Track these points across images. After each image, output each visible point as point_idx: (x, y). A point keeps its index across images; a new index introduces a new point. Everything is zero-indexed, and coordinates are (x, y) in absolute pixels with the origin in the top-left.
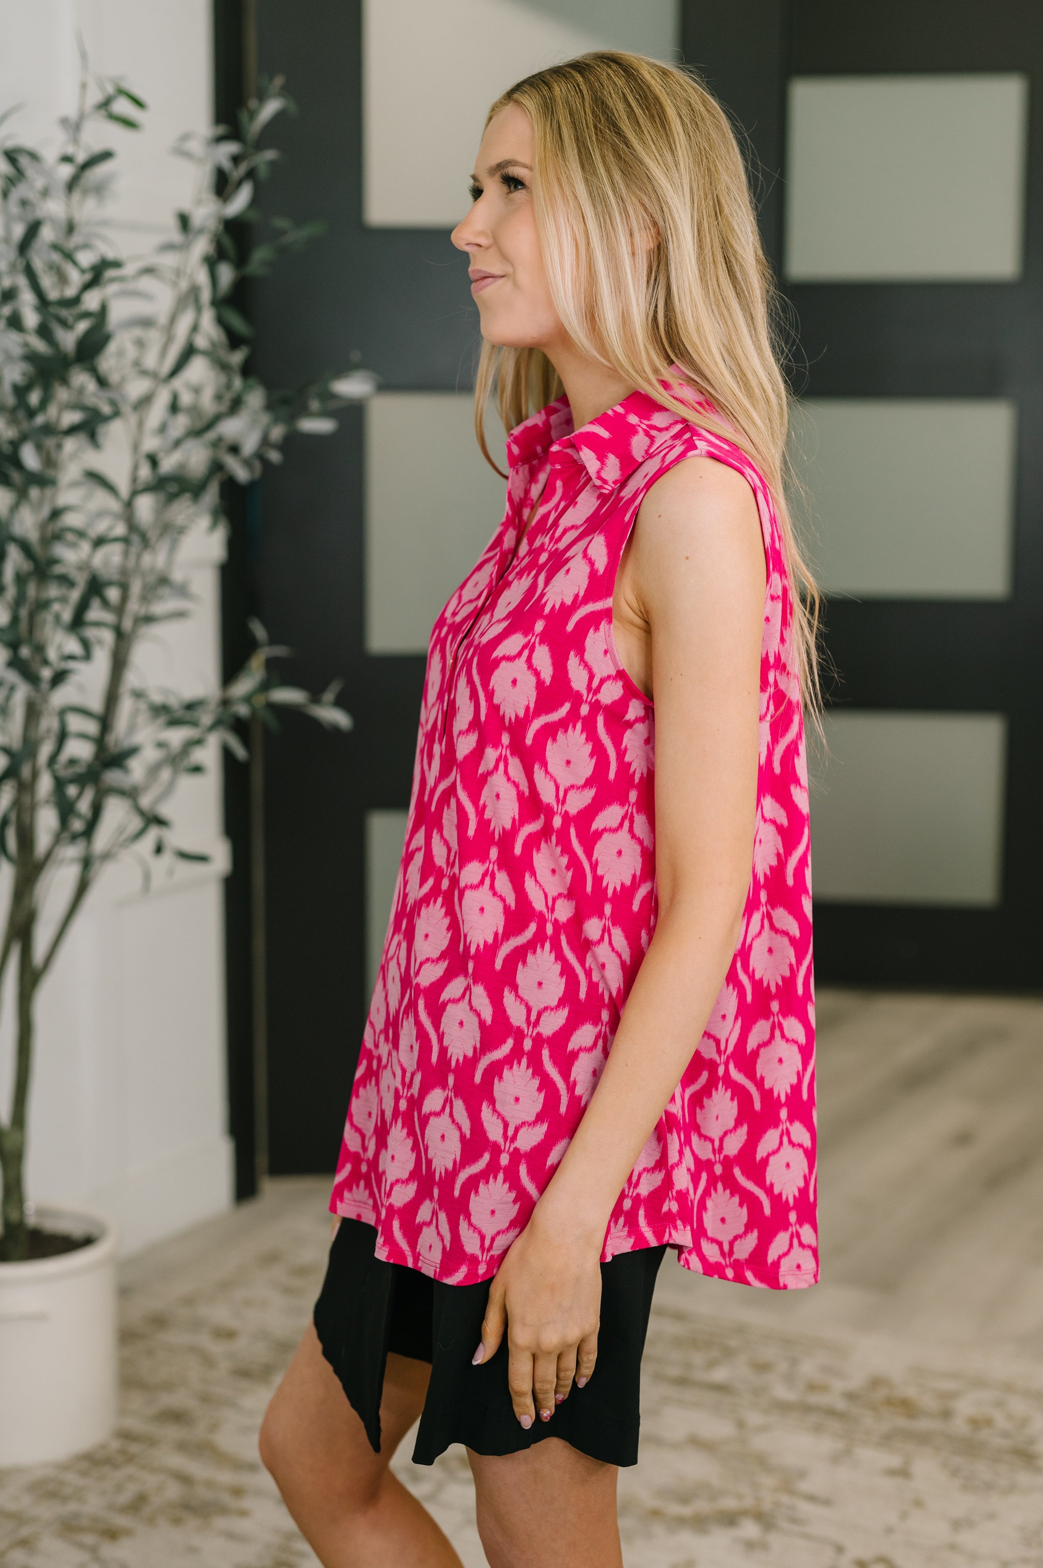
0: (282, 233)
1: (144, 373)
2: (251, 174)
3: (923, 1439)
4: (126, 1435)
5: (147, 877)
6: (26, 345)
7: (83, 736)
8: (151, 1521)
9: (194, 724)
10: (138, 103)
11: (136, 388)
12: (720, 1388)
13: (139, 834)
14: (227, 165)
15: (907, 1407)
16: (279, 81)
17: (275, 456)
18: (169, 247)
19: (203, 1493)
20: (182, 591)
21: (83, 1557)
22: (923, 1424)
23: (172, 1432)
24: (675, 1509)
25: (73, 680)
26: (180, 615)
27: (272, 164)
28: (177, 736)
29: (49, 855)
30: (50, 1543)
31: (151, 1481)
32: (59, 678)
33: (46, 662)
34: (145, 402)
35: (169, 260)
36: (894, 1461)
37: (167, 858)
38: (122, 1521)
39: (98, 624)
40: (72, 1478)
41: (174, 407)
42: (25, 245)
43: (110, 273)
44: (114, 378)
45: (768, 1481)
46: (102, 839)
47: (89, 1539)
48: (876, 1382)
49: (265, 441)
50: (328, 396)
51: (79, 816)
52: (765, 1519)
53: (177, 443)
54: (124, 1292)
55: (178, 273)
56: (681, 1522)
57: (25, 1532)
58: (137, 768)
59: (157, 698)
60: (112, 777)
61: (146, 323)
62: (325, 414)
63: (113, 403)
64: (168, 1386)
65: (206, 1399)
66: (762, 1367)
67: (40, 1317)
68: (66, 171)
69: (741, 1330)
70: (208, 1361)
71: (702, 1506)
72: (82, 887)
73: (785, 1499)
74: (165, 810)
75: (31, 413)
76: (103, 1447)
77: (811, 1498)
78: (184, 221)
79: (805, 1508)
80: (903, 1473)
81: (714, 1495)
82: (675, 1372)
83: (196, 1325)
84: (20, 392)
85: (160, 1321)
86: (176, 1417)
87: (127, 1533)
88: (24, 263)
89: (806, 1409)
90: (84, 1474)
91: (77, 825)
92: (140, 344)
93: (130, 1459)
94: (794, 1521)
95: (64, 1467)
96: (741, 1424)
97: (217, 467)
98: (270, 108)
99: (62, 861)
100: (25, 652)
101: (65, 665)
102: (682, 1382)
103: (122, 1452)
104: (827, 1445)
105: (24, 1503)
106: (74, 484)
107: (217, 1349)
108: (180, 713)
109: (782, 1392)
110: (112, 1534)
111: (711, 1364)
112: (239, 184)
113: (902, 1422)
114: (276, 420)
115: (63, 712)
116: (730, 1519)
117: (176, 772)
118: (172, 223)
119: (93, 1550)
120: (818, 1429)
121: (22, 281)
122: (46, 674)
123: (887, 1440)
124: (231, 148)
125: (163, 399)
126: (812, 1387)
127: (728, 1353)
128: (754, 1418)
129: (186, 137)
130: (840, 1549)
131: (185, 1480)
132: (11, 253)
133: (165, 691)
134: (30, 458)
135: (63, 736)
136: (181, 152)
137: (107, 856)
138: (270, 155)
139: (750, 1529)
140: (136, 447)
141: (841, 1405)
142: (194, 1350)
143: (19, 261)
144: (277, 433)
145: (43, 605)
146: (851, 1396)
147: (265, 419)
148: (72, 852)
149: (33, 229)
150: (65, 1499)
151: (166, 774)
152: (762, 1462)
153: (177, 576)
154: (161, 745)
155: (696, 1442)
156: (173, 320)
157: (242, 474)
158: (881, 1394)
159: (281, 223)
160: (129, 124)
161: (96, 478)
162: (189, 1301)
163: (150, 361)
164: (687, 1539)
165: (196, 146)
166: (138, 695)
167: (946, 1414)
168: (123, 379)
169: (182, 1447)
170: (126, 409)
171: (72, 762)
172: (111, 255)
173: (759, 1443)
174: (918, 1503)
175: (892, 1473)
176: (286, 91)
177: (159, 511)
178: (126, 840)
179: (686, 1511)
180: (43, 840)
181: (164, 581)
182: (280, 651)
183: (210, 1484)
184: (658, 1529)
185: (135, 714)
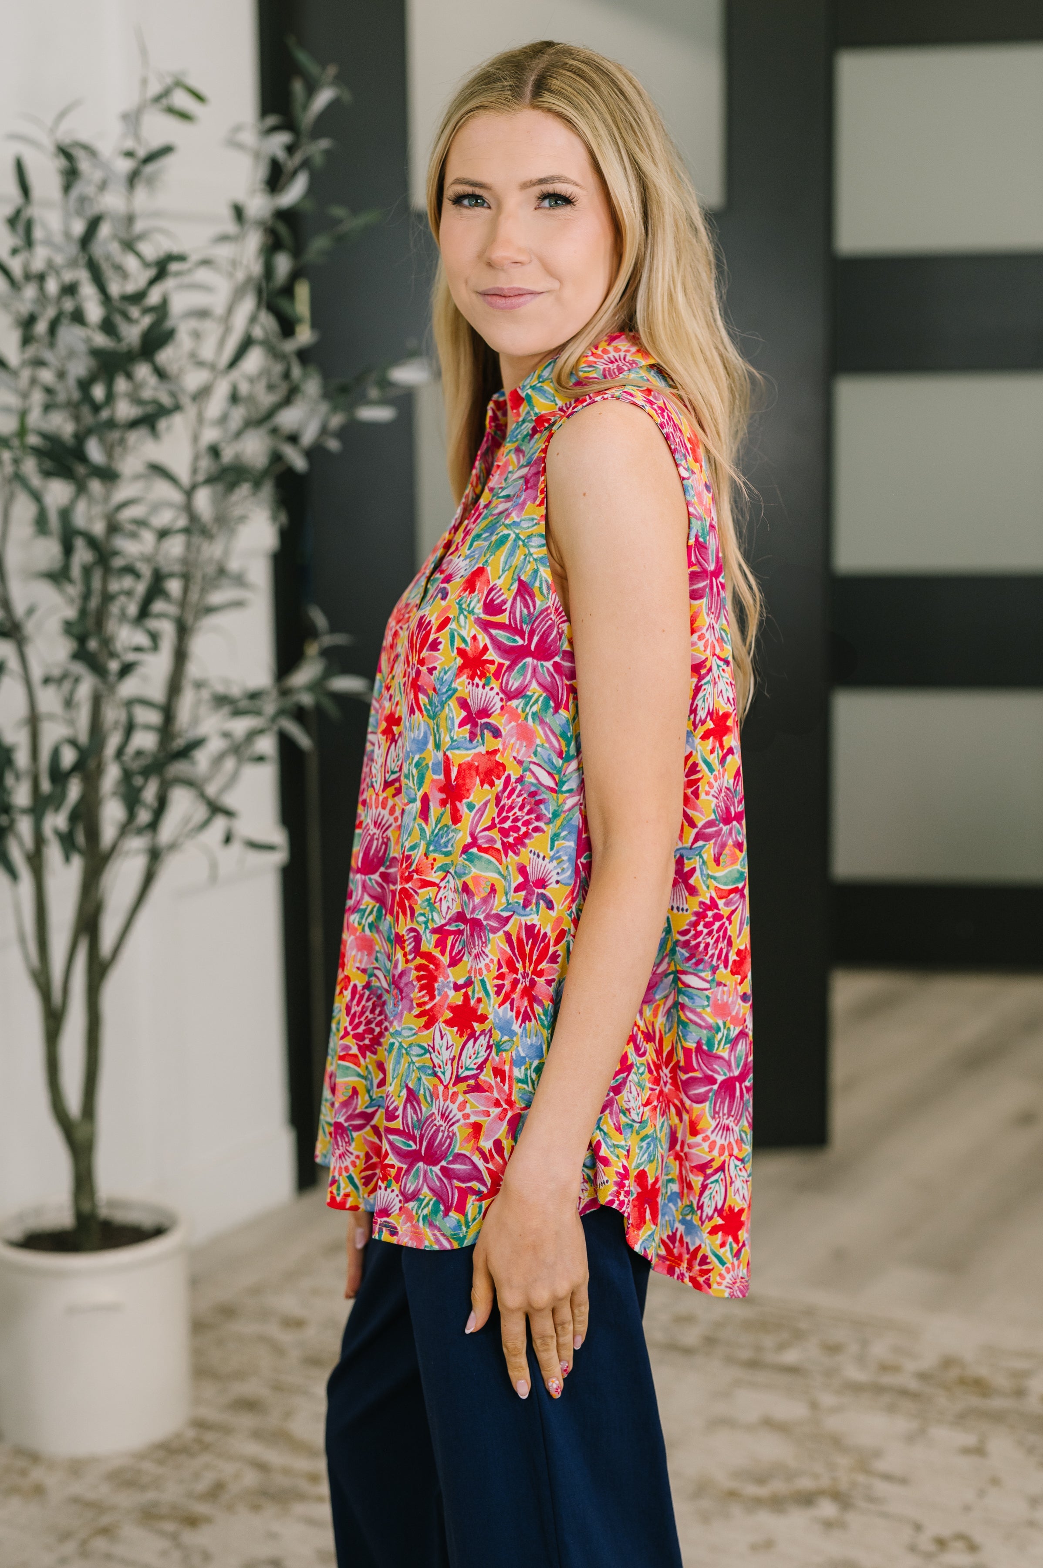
0: (338, 221)
1: (200, 364)
2: (306, 164)
3: (997, 1417)
4: (200, 1424)
5: (214, 866)
6: (88, 340)
7: (148, 727)
8: (230, 1508)
9: (258, 713)
10: (199, 97)
11: (193, 380)
12: (792, 1370)
13: (204, 825)
14: (281, 155)
15: (980, 1386)
16: (332, 71)
17: (333, 445)
18: (224, 238)
19: (281, 1481)
20: (240, 580)
21: (163, 1544)
22: (997, 1403)
23: (246, 1421)
24: (752, 1490)
25: (140, 671)
26: (238, 604)
27: (327, 153)
28: (241, 726)
29: (114, 847)
30: (131, 1531)
31: (228, 1469)
32: (126, 669)
33: (113, 655)
34: (203, 394)
35: (224, 252)
36: (970, 1440)
37: (236, 847)
38: (201, 1508)
39: (161, 616)
40: (148, 1466)
41: (234, 398)
42: (87, 239)
43: (174, 267)
44: (172, 368)
45: (843, 1461)
46: (168, 830)
47: (170, 1527)
48: (948, 1362)
49: (324, 430)
50: (385, 384)
51: (145, 806)
52: (842, 1499)
53: (238, 434)
54: (195, 1282)
55: (234, 263)
56: (758, 1502)
57: (105, 1520)
58: (202, 758)
59: (220, 689)
60: (178, 768)
61: (203, 314)
62: (383, 402)
63: (173, 395)
64: (240, 1375)
65: (278, 1387)
66: (833, 1349)
67: (111, 1308)
68: (125, 166)
69: (810, 1312)
70: (278, 1350)
71: (778, 1486)
72: (149, 878)
73: (861, 1478)
74: (230, 800)
75: (96, 408)
76: (178, 1436)
77: (888, 1477)
78: (239, 212)
79: (881, 1488)
80: (979, 1451)
81: (790, 1475)
82: (745, 1354)
83: (264, 1315)
84: (85, 385)
85: (228, 1312)
86: (249, 1405)
87: (208, 1520)
88: (87, 258)
89: (878, 1389)
90: (161, 1462)
91: (144, 816)
92: (197, 335)
93: (205, 1447)
94: (871, 1499)
95: (141, 1456)
96: (814, 1406)
97: (276, 457)
98: (324, 97)
99: (127, 853)
100: (93, 644)
101: (131, 657)
102: (753, 1364)
103: (199, 1441)
104: (902, 1424)
105: (103, 1491)
106: (137, 477)
107: (286, 1337)
108: (244, 704)
109: (854, 1373)
110: (192, 1521)
111: (782, 1347)
112: (294, 173)
113: (975, 1401)
114: (335, 409)
115: (130, 703)
116: (807, 1499)
117: (241, 760)
118: (227, 213)
119: (174, 1537)
120: (891, 1409)
121: (83, 276)
122: (114, 666)
123: (961, 1419)
124: (283, 138)
125: (222, 390)
126: (884, 1368)
127: (798, 1336)
128: (827, 1399)
129: (238, 129)
130: (918, 1527)
131: (262, 1467)
132: (73, 249)
133: (226, 681)
134: (95, 451)
135: (130, 728)
136: (234, 144)
137: (173, 846)
138: (324, 144)
139: (827, 1509)
140: (196, 438)
141: (913, 1385)
142: (263, 1339)
143: (81, 255)
144: (337, 421)
145: (107, 598)
146: (923, 1376)
147: (324, 408)
148: (137, 844)
149: (94, 224)
150: (143, 1488)
151: (229, 764)
152: (837, 1442)
153: (234, 565)
154: (226, 735)
155: (769, 1424)
156: (230, 310)
157: (299, 463)
158: (953, 1374)
159: (338, 211)
160: (184, 116)
161: (158, 470)
162: (256, 1291)
163: (207, 352)
164: (766, 1519)
165: (249, 137)
166: (199, 685)
167: (1020, 1393)
168: (181, 370)
169: (257, 1435)
170: (185, 401)
171: (139, 753)
172: (176, 249)
173: (833, 1423)
174: (995, 1481)
175: (967, 1451)
176: (339, 80)
177: (218, 502)
178: (192, 830)
179: (762, 1491)
180: (108, 833)
181: (222, 571)
182: (340, 639)
183: (286, 1471)
184: (736, 1510)
185: (198, 703)
